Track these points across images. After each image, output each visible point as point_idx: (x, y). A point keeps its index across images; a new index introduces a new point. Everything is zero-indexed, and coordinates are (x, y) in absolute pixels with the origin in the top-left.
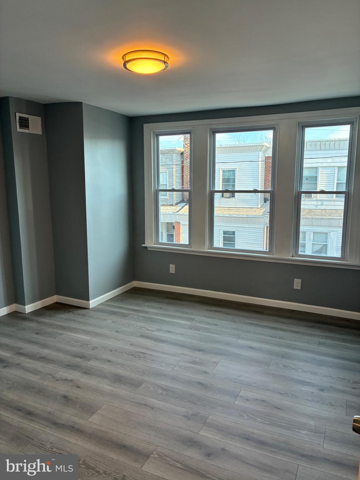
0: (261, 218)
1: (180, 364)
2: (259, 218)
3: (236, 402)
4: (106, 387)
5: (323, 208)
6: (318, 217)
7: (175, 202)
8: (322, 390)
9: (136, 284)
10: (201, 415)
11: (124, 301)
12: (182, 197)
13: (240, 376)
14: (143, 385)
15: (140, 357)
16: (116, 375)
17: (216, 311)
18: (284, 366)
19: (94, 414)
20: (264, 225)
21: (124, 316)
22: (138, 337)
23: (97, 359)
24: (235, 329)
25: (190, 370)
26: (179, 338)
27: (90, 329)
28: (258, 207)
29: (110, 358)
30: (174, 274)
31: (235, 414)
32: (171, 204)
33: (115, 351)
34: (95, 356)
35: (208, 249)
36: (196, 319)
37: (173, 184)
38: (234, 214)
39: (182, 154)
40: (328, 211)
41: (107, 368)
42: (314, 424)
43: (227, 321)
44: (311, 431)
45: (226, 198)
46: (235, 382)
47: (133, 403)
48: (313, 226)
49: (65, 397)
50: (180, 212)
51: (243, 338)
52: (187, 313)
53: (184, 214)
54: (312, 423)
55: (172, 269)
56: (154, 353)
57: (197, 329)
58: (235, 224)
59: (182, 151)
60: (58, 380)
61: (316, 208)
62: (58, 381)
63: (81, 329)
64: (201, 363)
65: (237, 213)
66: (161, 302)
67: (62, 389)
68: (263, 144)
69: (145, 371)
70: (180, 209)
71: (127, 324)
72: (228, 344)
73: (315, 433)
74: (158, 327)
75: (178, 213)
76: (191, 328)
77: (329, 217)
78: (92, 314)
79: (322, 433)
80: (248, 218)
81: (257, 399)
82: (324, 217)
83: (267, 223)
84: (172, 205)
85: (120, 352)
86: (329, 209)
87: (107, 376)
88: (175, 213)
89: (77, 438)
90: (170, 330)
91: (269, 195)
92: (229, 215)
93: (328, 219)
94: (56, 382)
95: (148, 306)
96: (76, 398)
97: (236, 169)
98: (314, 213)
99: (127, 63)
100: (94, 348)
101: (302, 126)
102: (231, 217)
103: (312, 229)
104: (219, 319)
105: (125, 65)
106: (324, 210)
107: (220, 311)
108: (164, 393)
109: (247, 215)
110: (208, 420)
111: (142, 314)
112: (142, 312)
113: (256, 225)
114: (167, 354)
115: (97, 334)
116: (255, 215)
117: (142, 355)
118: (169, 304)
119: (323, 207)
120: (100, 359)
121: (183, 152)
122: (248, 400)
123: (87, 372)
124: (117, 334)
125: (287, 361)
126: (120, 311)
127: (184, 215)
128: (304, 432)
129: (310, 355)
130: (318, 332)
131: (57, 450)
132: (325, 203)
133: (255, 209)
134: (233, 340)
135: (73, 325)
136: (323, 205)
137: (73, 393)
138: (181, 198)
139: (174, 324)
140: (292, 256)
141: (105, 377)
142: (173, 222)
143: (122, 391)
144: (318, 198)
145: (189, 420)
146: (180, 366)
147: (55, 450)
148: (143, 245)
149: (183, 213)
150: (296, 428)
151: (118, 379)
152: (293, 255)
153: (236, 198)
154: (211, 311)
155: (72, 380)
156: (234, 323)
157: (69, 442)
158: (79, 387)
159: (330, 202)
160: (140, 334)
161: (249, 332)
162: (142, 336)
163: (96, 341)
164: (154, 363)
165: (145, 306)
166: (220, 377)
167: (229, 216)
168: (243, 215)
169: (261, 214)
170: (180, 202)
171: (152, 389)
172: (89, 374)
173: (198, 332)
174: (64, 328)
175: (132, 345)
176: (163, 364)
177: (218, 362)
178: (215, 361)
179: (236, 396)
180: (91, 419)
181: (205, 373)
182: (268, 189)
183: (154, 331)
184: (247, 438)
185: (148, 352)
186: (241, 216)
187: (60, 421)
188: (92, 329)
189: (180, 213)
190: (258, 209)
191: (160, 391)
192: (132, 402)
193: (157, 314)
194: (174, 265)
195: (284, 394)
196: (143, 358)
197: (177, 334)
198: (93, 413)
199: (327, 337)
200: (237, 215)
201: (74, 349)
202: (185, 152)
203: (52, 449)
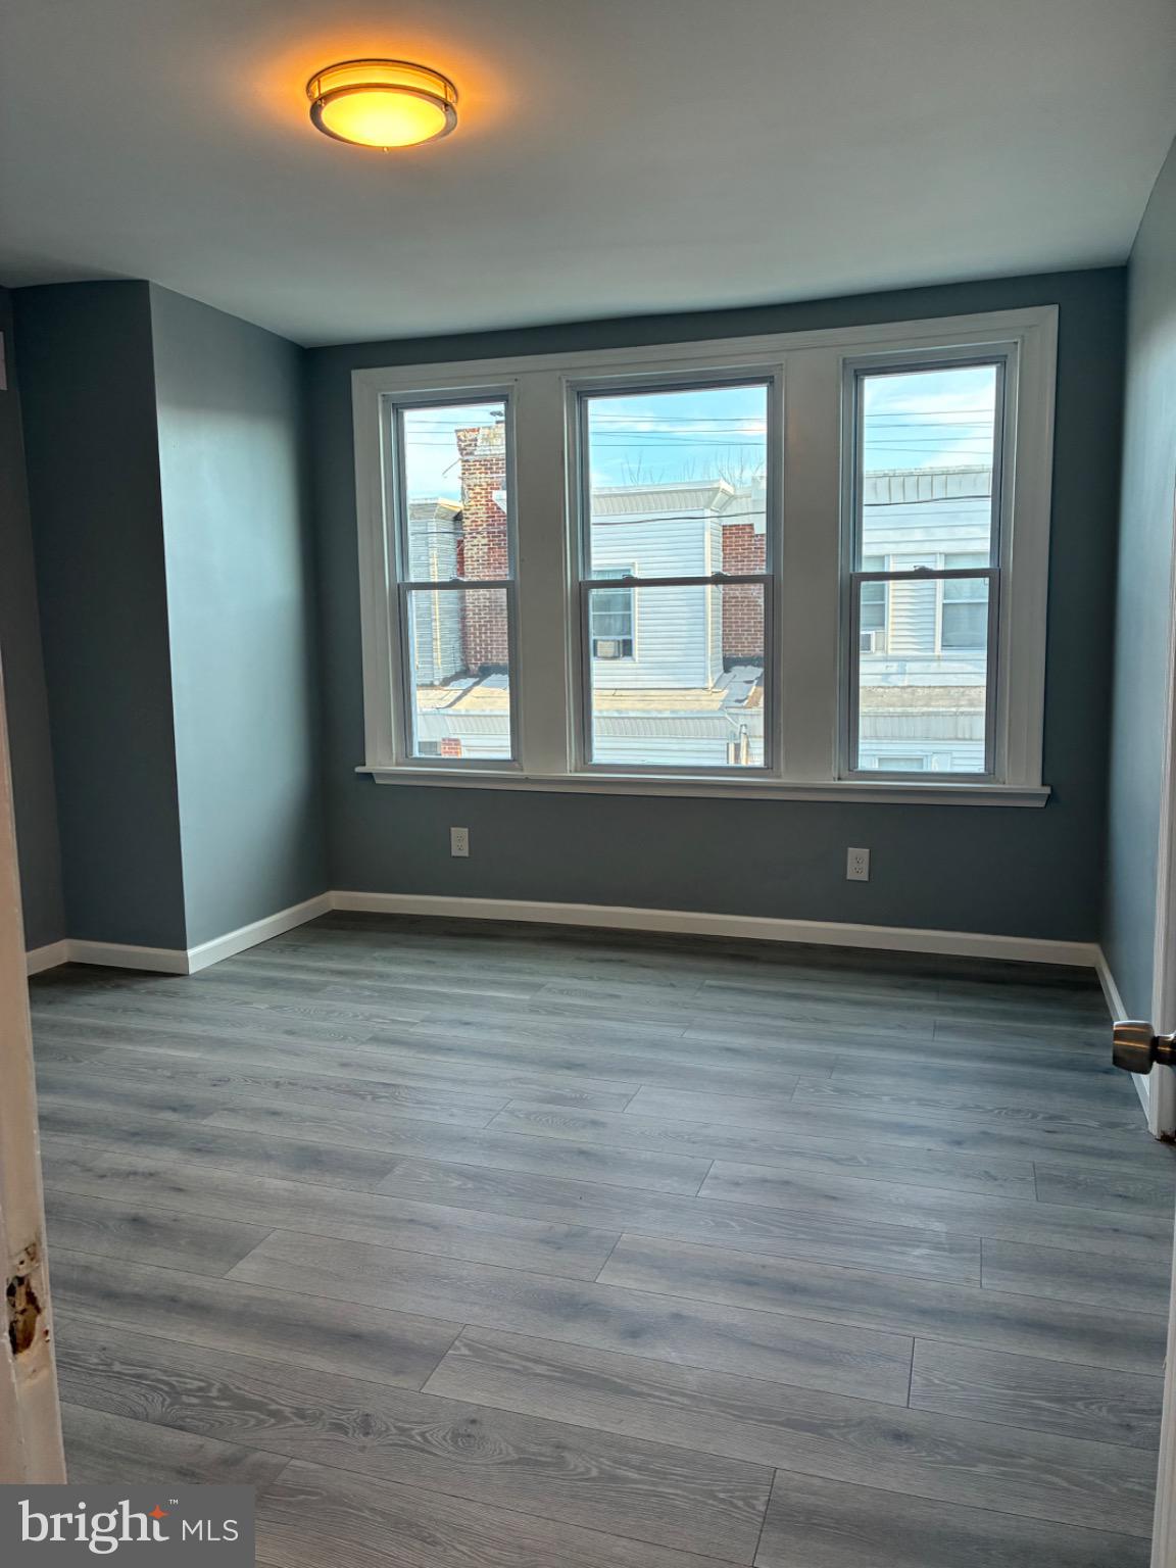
0: (718, 718)
1: (511, 1106)
2: (712, 718)
3: (703, 1193)
4: (275, 1182)
5: (906, 684)
6: (891, 709)
7: (440, 675)
8: (959, 1143)
9: (337, 900)
10: (595, 1233)
11: (302, 949)
12: (462, 660)
13: (707, 1125)
14: (398, 1171)
15: (375, 1097)
16: (302, 1149)
17: (608, 961)
18: (837, 1090)
19: (241, 1259)
20: (725, 742)
21: (309, 989)
22: (363, 1043)
23: (232, 1110)
24: (674, 1004)
25: (547, 1121)
26: (500, 1038)
27: (196, 1029)
28: (706, 685)
29: (278, 1104)
30: (465, 857)
31: (702, 1223)
32: (427, 681)
33: (290, 1083)
34: (224, 1103)
35: (576, 771)
36: (549, 986)
37: (434, 617)
38: (633, 710)
39: (458, 518)
40: (919, 690)
41: (270, 1132)
42: (945, 1230)
43: (648, 984)
44: (937, 1246)
45: (606, 658)
46: (694, 1143)
47: (367, 1221)
48: (877, 737)
49: (136, 1221)
50: (460, 707)
51: (702, 1028)
52: (519, 971)
53: (472, 713)
54: (938, 1226)
55: (460, 841)
56: (421, 1084)
57: (556, 1010)
58: (636, 740)
59: (458, 510)
60: (103, 1177)
61: (883, 684)
62: (105, 1179)
63: (165, 1033)
64: (579, 1100)
65: (640, 705)
66: (429, 948)
67: (123, 1199)
68: (716, 486)
69: (397, 1133)
70: (459, 698)
71: (322, 1011)
72: (655, 1045)
73: (951, 1251)
74: (428, 1013)
75: (450, 711)
76: (534, 1009)
77: (925, 709)
78: (197, 988)
79: (974, 1251)
80: (677, 721)
81: (765, 1181)
82: (909, 710)
83: (735, 735)
84: (431, 686)
85: (307, 1087)
86: (924, 687)
87: (274, 1152)
88: (442, 711)
89: (189, 1328)
90: (466, 1018)
91: (762, 591)
92: (618, 711)
93: (923, 714)
94: (99, 1182)
95: (384, 959)
96: (175, 1220)
97: (633, 565)
98: (880, 698)
99: (325, 104)
100: (218, 1082)
101: (855, 371)
102: (623, 718)
103: (874, 747)
104: (622, 981)
105: (315, 111)
106: (909, 690)
107: (622, 961)
108: (470, 1186)
109: (673, 712)
110: (619, 1245)
111: (367, 982)
112: (369, 975)
113: (701, 741)
114: (464, 1082)
115: (221, 1044)
116: (698, 712)
117: (382, 1092)
118: (458, 950)
119: (906, 681)
120: (243, 1109)
121: (460, 513)
122: (737, 1184)
123: (203, 1147)
124: (290, 1039)
125: (846, 1077)
126: (293, 976)
127: (473, 716)
128: (917, 1252)
129: (912, 1058)
130: (929, 1000)
131: (124, 1367)
132: (911, 667)
133: (698, 692)
134: (672, 1033)
135: (134, 1023)
136: (905, 674)
137: (162, 1207)
138: (459, 663)
139: (478, 1002)
140: (837, 777)
141: (268, 1157)
142: (434, 740)
143: (330, 1189)
144: (890, 652)
145: (559, 1248)
146: (512, 1112)
147: (117, 1367)
148: (359, 769)
149: (467, 710)
150: (892, 1244)
151: (311, 1160)
152: (839, 775)
153: (637, 659)
154: (592, 961)
155: (153, 1171)
156: (668, 990)
157: (164, 1341)
158: (180, 1190)
159: (926, 664)
160: (370, 1036)
161: (719, 1010)
162: (376, 1040)
163: (219, 1061)
164: (424, 1108)
165: (375, 959)
166: (642, 1133)
167: (616, 715)
168: (660, 711)
169: (717, 705)
170: (457, 677)
171: (429, 1179)
172: (210, 1152)
173: (559, 1019)
174: (106, 1033)
175: (344, 1065)
176: (455, 1110)
177: (633, 1093)
178: (623, 1092)
179: (701, 1178)
180: (233, 1274)
181: (594, 1123)
182: (757, 572)
183: (413, 1024)
184: (746, 1281)
185: (399, 1081)
186: (654, 715)
187: (128, 1289)
188: (204, 1031)
189: (459, 710)
190: (705, 692)
191: (456, 1183)
192: (368, 1216)
193: (419, 979)
194: (466, 830)
195: (847, 1159)
196: (386, 1097)
197: (492, 1027)
198: (240, 1256)
199: (956, 1011)
200: (644, 711)
201: (149, 1088)
202: (468, 512)
203: (111, 1364)
